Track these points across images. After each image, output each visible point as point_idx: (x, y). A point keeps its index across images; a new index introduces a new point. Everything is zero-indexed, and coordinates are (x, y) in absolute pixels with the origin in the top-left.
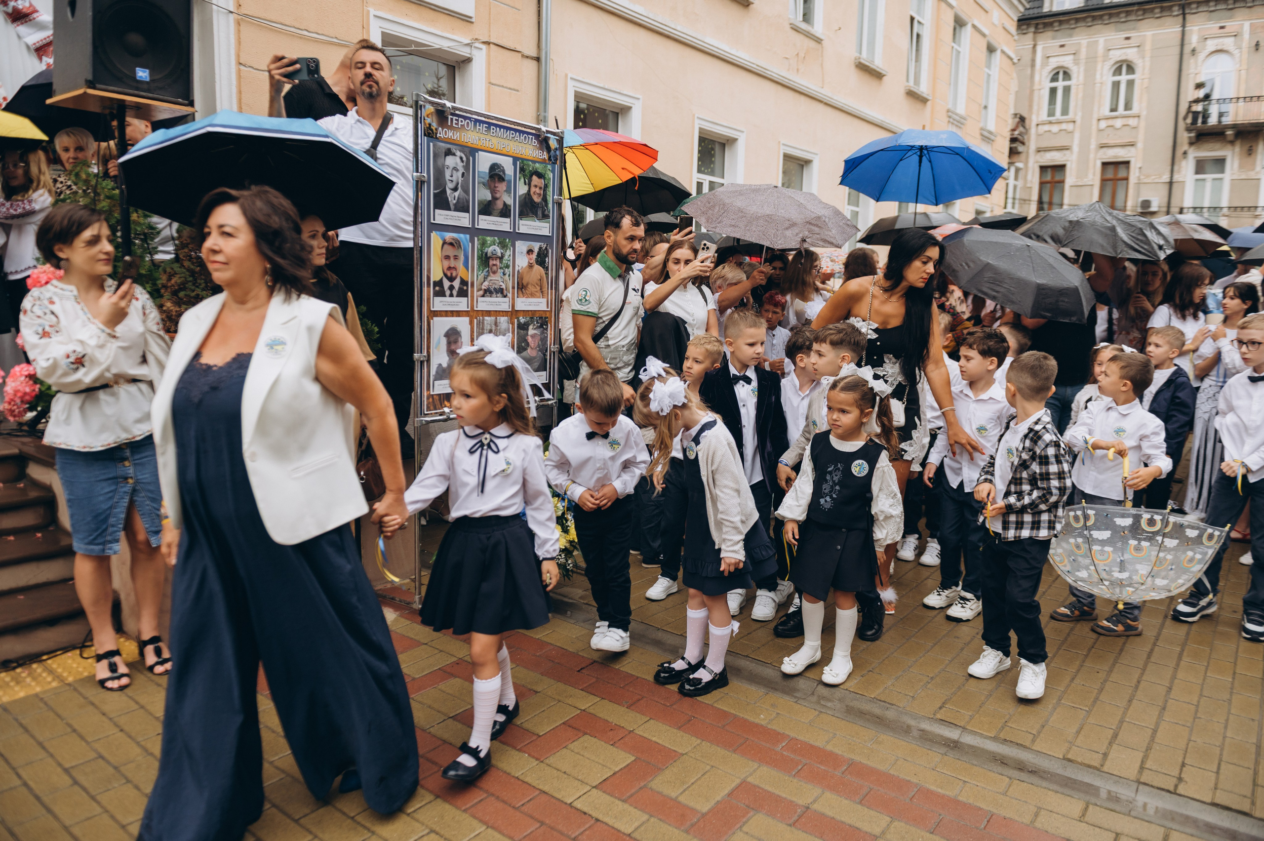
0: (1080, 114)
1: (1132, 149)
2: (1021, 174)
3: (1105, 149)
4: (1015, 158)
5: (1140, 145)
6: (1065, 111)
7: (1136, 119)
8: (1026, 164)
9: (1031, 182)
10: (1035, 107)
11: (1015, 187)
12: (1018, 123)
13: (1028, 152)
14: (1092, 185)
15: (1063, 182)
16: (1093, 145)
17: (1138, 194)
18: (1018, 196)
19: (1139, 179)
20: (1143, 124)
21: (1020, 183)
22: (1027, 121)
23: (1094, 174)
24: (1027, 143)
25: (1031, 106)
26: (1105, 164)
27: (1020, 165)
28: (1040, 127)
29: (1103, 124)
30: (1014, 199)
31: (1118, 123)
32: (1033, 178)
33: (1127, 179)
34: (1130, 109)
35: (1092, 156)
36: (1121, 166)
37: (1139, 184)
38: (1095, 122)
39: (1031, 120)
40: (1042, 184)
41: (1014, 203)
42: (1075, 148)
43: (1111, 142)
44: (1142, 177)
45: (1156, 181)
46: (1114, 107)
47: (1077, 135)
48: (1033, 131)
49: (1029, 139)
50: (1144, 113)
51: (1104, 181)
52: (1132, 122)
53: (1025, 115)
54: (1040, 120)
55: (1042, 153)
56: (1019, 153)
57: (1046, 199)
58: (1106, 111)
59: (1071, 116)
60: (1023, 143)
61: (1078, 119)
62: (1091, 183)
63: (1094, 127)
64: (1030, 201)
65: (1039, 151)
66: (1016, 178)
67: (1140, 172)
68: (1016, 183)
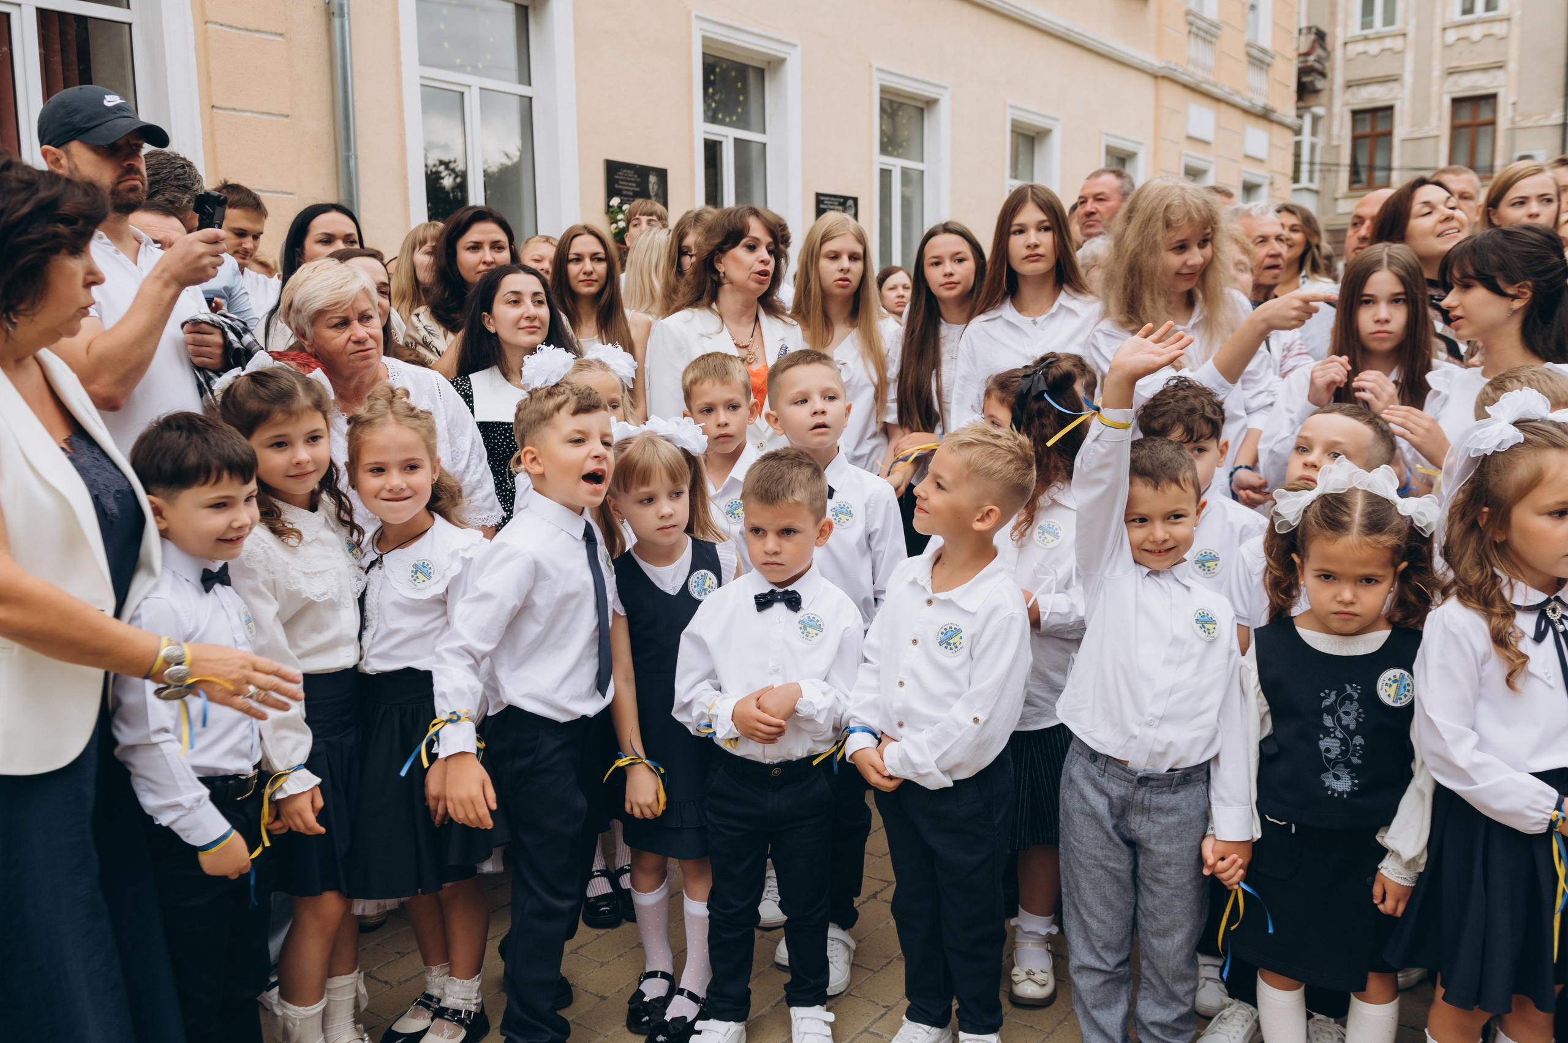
0: (1413, 22)
1: (1500, 74)
2: (1321, 126)
3: (1455, 77)
4: (1311, 100)
5: (1512, 66)
6: (1389, 20)
7: (1505, 25)
8: (1329, 108)
9: (1339, 137)
10: (1341, 15)
11: (1313, 147)
12: (1315, 41)
13: (1331, 90)
14: (1437, 137)
15: (1389, 134)
16: (1437, 72)
17: (1512, 148)
18: (1318, 159)
19: (1513, 121)
20: (1515, 32)
21: (1320, 140)
22: (1328, 39)
23: (1440, 119)
24: (1329, 75)
25: (1333, 14)
26: (1457, 102)
27: (1319, 110)
28: (1350, 47)
29: (1451, 36)
30: (1312, 163)
31: (1476, 32)
32: (1342, 131)
33: (1493, 123)
34: (1495, 8)
35: (1435, 88)
36: (1482, 103)
37: (1513, 130)
38: (1437, 32)
39: (1334, 36)
40: (1356, 139)
41: (1311, 172)
42: (1408, 78)
43: (1466, 64)
44: (1518, 119)
45: (1542, 123)
46: (1468, 6)
47: (1410, 57)
48: (1338, 54)
49: (1332, 69)
50: (1517, 14)
51: (1456, 129)
52: (1499, 29)
53: (1324, 28)
54: (1349, 35)
55: (1354, 90)
56: (1317, 91)
57: (1363, 161)
58: (1456, 15)
59: (1398, 26)
60: (1323, 75)
61: (1411, 30)
62: (1434, 133)
63: (1437, 42)
64: (1338, 165)
65: (1349, 85)
66: (1314, 132)
67: (1515, 110)
68: (1315, 140)
